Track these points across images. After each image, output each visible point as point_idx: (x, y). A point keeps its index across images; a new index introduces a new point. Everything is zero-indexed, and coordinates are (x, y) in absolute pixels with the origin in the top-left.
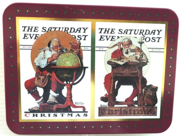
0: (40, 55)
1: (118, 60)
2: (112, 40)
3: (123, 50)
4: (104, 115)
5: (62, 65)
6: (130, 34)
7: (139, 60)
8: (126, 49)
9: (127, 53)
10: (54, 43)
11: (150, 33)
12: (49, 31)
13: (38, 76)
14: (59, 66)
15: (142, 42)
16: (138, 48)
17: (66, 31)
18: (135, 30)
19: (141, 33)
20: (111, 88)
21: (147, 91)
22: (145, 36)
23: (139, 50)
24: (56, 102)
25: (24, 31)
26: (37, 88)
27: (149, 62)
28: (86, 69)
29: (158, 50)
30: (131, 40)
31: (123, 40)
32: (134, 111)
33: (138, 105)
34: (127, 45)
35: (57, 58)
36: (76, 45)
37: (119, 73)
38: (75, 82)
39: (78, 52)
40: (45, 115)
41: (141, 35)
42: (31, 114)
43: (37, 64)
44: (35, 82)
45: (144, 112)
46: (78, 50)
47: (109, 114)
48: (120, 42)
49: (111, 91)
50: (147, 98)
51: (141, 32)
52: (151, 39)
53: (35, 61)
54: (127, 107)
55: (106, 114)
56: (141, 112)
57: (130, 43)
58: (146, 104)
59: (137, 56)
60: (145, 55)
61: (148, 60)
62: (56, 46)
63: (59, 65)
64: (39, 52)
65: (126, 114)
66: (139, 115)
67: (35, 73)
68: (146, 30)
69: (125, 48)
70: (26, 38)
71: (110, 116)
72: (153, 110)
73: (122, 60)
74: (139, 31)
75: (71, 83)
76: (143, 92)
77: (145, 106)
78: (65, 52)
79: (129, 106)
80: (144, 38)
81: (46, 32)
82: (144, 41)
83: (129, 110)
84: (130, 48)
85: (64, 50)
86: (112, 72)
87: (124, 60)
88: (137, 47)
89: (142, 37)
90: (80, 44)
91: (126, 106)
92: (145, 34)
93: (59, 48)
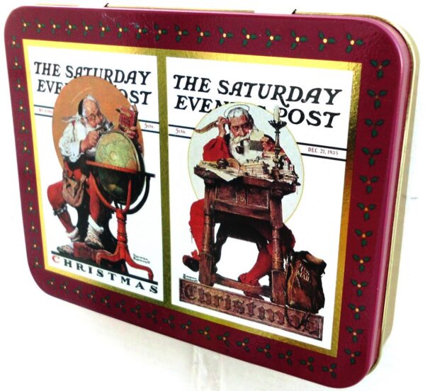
0: (68, 132)
1: (219, 168)
2: (202, 110)
3: (231, 142)
4: (192, 301)
5: (105, 161)
6: (248, 95)
7: (273, 175)
8: (238, 139)
9: (241, 150)
10: (88, 108)
11: (304, 97)
12: (78, 76)
13: (67, 181)
14: (101, 163)
15: (279, 122)
16: (271, 139)
17: (108, 79)
18: (262, 86)
19: (278, 97)
20: (204, 237)
21: (294, 265)
22: (288, 106)
23: (272, 145)
24: (100, 244)
25: (38, 72)
26: (67, 207)
27: (299, 184)
28: (152, 178)
29: (326, 153)
30: (250, 113)
31: (231, 111)
32: (261, 310)
33: (271, 300)
34: (241, 129)
35: (95, 144)
36: (128, 115)
37: (222, 204)
38: (132, 207)
39: (134, 133)
40: (84, 268)
41: (278, 103)
42: (62, 259)
43: (64, 153)
45: (288, 320)
46: (133, 128)
47: (202, 302)
48: (222, 119)
49: (205, 246)
50: (295, 285)
51: (276, 93)
52: (307, 117)
53: (60, 145)
54: (243, 297)
55: (195, 299)
56: (278, 320)
57: (248, 123)
58: (292, 303)
59: (266, 162)
60: (290, 163)
61: (296, 180)
62: (92, 114)
63: (100, 161)
64: (65, 126)
65: (241, 313)
66: (273, 324)
67: (62, 171)
68: (293, 88)
69: (236, 137)
70: (41, 88)
71: (204, 307)
72: (313, 324)
73: (228, 169)
74: (273, 90)
75: (124, 207)
76: (284, 267)
77: (289, 305)
78: (109, 130)
79: (249, 294)
80: (286, 111)
81: (73, 78)
82: (286, 119)
83: (247, 305)
84: (247, 137)
85: (107, 126)
86: (205, 196)
87: (232, 169)
88: (265, 136)
89: (281, 109)
90: (137, 113)
91: (241, 292)
92: (290, 99)
93: (98, 120)
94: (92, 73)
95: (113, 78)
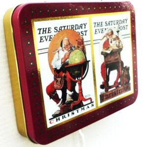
0: (56, 57)
5: (73, 63)
8: (110, 39)
9: (111, 42)
10: (65, 43)
12: (60, 30)
14: (71, 64)
15: (118, 31)
17: (72, 29)
18: (114, 21)
21: (124, 71)
23: (117, 38)
24: (72, 100)
25: (40, 33)
26: (56, 92)
28: (89, 62)
30: (112, 30)
31: (108, 31)
32: (119, 90)
35: (68, 57)
36: (80, 41)
38: (83, 77)
39: (83, 47)
40: (65, 117)
41: (117, 25)
42: (55, 119)
43: (54, 67)
44: (55, 85)
46: (82, 45)
47: (106, 99)
48: (106, 34)
50: (125, 77)
51: (117, 22)
52: (123, 28)
53: (52, 64)
55: (104, 99)
57: (112, 33)
58: (125, 83)
62: (66, 45)
64: (54, 54)
65: (115, 95)
67: (53, 76)
68: (120, 20)
70: (42, 41)
72: (129, 86)
75: (80, 78)
80: (119, 27)
81: (58, 32)
82: (119, 29)
83: (116, 91)
84: (112, 37)
85: (73, 48)
86: (104, 61)
88: (116, 36)
91: (115, 88)
92: (120, 23)
93: (69, 47)
94: (66, 28)
95: (74, 28)
